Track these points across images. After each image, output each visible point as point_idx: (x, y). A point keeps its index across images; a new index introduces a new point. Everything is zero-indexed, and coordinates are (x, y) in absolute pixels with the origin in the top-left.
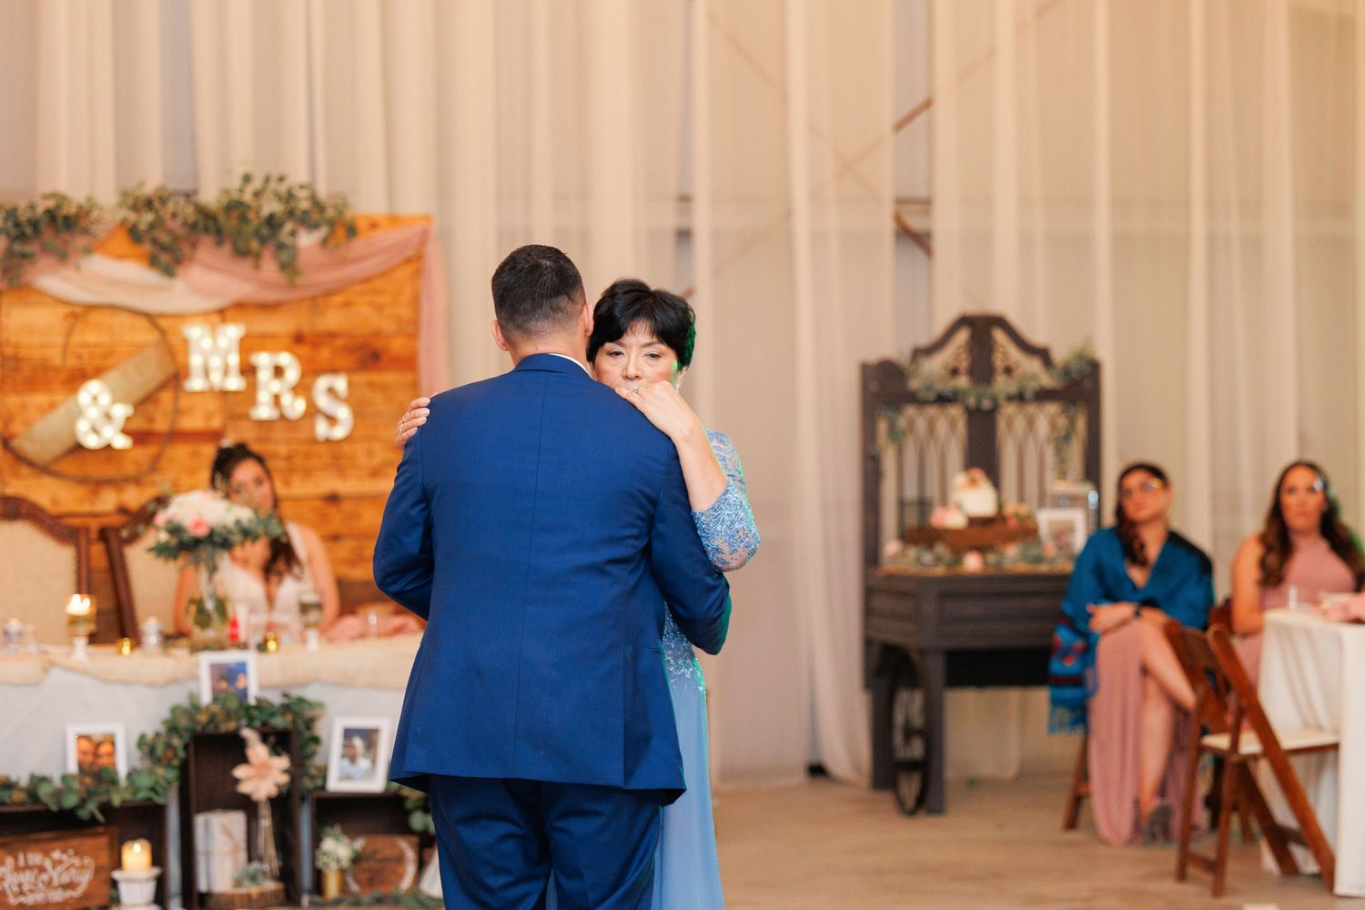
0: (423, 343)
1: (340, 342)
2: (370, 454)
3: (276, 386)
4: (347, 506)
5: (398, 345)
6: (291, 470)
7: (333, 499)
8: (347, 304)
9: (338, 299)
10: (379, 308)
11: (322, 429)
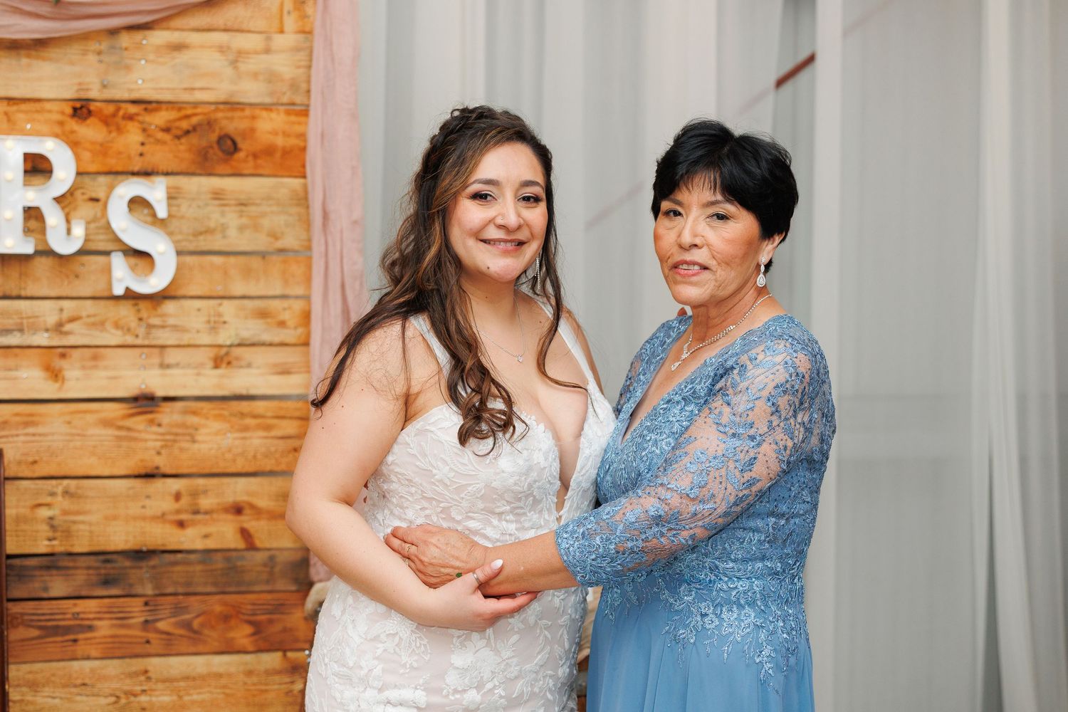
0: (314, 126)
1: (161, 118)
2: (215, 324)
3: (32, 196)
4: (169, 415)
5: (270, 127)
6: (65, 352)
7: (145, 402)
8: (179, 47)
9: (159, 37)
10: (237, 58)
11: (122, 276)
